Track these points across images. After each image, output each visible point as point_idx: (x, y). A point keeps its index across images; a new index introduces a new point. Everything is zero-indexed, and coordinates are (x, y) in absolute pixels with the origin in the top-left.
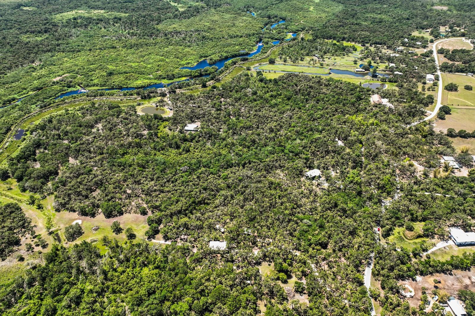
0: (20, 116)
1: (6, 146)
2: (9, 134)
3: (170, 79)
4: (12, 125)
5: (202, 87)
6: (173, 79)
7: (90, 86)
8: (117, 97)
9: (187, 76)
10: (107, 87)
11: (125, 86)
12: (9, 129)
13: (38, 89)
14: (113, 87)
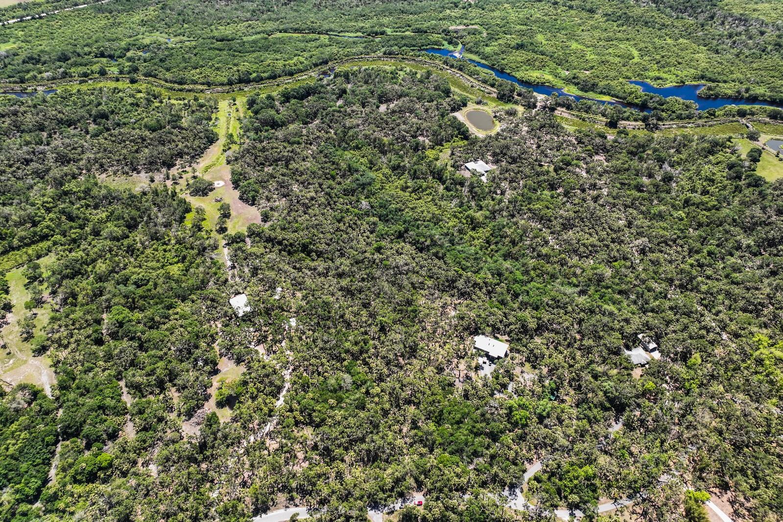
0: (354, 54)
1: (300, 78)
2: (320, 67)
3: (582, 90)
4: (336, 59)
5: (606, 125)
6: (586, 91)
7: (471, 52)
8: (472, 80)
9: (617, 97)
10: (486, 63)
11: (508, 71)
12: (325, 62)
13: (418, 31)
14: (493, 65)
